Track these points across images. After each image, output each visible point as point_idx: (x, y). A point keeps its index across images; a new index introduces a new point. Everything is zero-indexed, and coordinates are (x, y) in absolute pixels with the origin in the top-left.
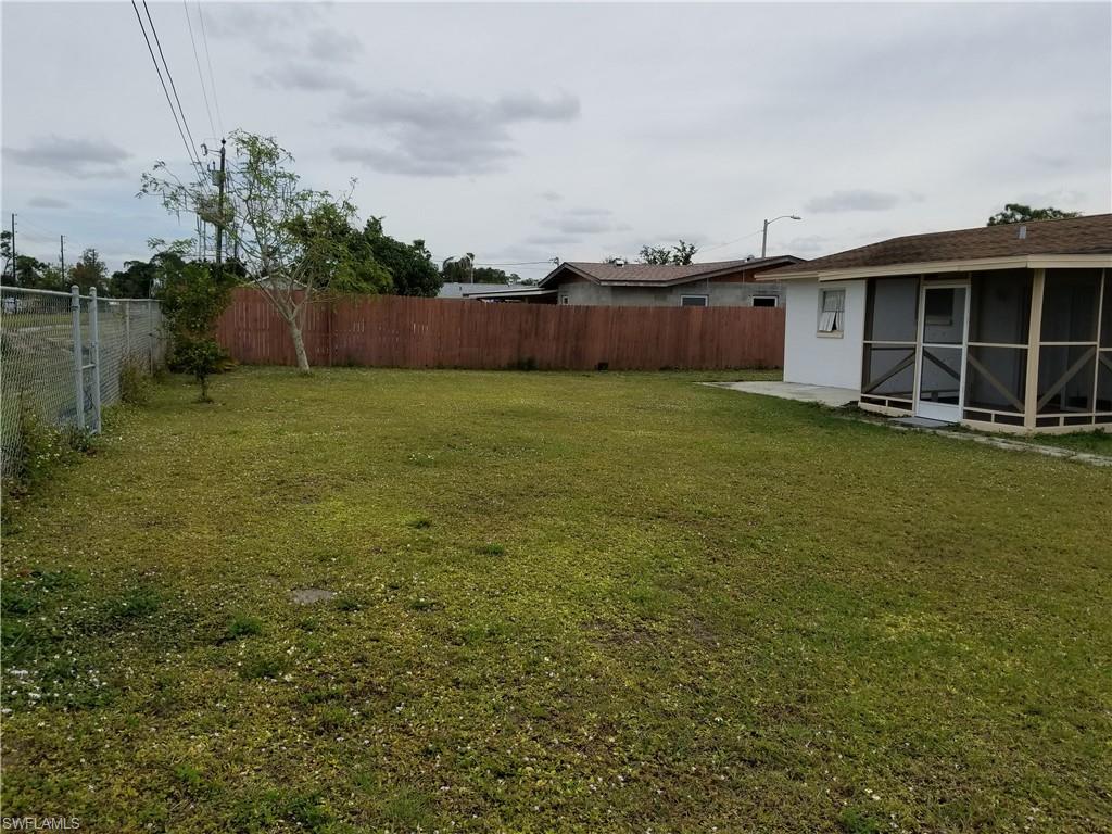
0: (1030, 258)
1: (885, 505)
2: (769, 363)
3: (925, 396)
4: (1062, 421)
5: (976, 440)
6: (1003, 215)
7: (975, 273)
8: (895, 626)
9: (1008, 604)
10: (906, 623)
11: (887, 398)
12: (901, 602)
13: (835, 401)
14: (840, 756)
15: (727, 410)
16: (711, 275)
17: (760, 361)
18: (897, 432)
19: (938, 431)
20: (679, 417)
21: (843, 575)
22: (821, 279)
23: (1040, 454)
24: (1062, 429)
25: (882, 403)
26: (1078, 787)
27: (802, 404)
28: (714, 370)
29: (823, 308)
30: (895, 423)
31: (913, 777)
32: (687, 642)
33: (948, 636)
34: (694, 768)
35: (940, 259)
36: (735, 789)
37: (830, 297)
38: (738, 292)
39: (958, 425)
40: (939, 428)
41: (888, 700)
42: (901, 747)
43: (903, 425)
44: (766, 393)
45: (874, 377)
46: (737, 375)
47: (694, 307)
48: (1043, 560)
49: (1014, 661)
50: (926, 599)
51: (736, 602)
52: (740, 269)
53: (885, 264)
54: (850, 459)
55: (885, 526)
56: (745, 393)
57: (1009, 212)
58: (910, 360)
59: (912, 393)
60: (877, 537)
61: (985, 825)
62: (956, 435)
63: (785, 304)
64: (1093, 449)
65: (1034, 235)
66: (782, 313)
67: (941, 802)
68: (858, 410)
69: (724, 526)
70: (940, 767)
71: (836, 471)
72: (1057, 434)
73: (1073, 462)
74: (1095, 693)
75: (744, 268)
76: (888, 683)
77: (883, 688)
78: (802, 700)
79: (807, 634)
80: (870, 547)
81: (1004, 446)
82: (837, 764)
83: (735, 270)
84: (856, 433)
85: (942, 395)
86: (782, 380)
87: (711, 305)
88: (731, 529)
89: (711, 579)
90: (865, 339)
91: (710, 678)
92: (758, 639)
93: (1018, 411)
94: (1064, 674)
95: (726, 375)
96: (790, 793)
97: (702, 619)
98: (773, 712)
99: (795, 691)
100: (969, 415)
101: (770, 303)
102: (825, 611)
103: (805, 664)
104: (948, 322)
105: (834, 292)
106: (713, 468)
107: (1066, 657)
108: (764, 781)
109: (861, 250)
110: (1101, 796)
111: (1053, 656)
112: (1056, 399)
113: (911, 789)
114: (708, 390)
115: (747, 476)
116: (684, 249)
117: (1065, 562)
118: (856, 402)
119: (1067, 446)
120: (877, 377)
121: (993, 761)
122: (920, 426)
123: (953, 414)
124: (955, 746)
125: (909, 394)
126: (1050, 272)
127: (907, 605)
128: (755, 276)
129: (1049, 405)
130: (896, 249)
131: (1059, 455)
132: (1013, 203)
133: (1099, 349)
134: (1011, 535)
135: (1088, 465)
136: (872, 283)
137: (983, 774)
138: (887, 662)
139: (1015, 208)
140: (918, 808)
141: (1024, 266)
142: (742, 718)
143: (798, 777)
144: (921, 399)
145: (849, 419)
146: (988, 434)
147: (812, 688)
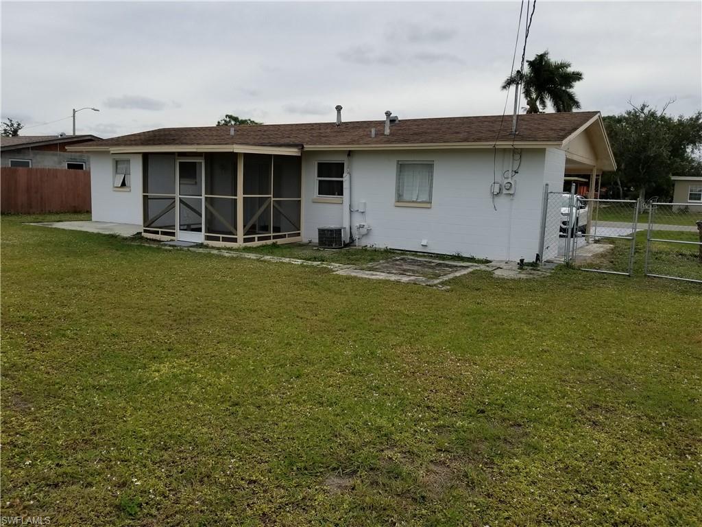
0: (235, 146)
1: (157, 296)
2: (82, 209)
3: (182, 228)
4: (256, 239)
5: (212, 252)
6: (225, 121)
7: (206, 154)
8: (159, 371)
9: (225, 345)
10: (165, 368)
11: (160, 230)
12: (163, 355)
13: (127, 233)
14: (119, 463)
15: (49, 242)
16: (32, 145)
17: (75, 207)
18: (166, 250)
19: (191, 249)
20: (9, 249)
21: (127, 344)
22: (112, 152)
23: (246, 258)
24: (256, 243)
25: (157, 233)
26: (255, 441)
27: (105, 235)
28: (40, 214)
29: (116, 172)
30: (165, 245)
31: (165, 463)
32: (8, 412)
33: (190, 370)
34: (8, 503)
35: (187, 144)
36: (41, 507)
37: (120, 164)
38: (56, 159)
39: (202, 244)
40: (191, 247)
41: (151, 418)
42: (159, 445)
43: (170, 246)
44: (79, 229)
45: (151, 216)
46: (58, 217)
47: (21, 168)
48: (245, 317)
49: (226, 378)
50: (178, 351)
51: (48, 377)
52: (55, 142)
53: (154, 144)
54: (135, 270)
55: (156, 310)
56: (64, 230)
57: (228, 119)
58: (172, 206)
59: (174, 226)
60: (150, 317)
61: (206, 478)
62: (201, 250)
63: (90, 168)
64: (272, 254)
65: (239, 133)
66: (88, 174)
67: (181, 473)
68: (142, 238)
69: (42, 325)
70: (181, 452)
71: (126, 278)
72: (254, 246)
73: (261, 261)
74: (266, 386)
75: (58, 142)
76: (152, 408)
77: (149, 412)
78: (94, 433)
79: (99, 388)
80: (145, 324)
81: (227, 255)
82: (116, 469)
83: (52, 143)
84: (140, 252)
85: (193, 227)
86: (91, 220)
87: (34, 167)
88: (48, 326)
89: (29, 364)
90: (144, 192)
91: (25, 434)
92: (64, 399)
93: (234, 235)
94: (252, 379)
95: (48, 217)
96: (83, 497)
97: (21, 394)
98: (73, 446)
99: (89, 428)
100: (208, 238)
101: (80, 167)
102: (113, 370)
103: (97, 408)
104: (194, 183)
105: (123, 161)
106: (35, 284)
107: (253, 369)
108: (63, 495)
109: (139, 135)
110: (267, 442)
111: (247, 371)
112: (253, 227)
113: (163, 470)
114: (34, 229)
115: (63, 287)
116: (12, 125)
117: (255, 316)
118: (141, 233)
119: (259, 253)
120: (153, 216)
121: (212, 439)
122: (179, 246)
123: (199, 237)
124: (191, 436)
125: (173, 227)
126: (246, 155)
127: (167, 357)
128: (66, 148)
129: (250, 230)
130: (161, 135)
131: (255, 258)
132: (230, 114)
133: (272, 199)
134: (229, 305)
135: (269, 262)
136: (146, 156)
137: (206, 449)
138: (153, 395)
139: (230, 117)
140: (168, 481)
141: (232, 151)
142: (49, 457)
143: (90, 485)
144: (180, 230)
145: (136, 244)
146: (219, 249)
147: (101, 423)
